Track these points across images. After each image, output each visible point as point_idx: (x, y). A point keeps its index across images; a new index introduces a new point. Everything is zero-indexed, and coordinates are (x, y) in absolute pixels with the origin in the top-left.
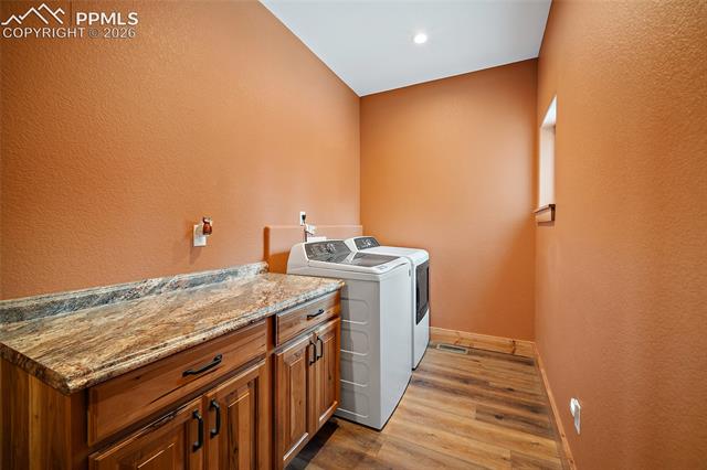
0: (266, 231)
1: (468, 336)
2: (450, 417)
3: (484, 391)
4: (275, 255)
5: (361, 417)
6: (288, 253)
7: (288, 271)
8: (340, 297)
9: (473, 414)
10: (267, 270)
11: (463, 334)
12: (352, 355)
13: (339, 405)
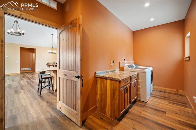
0: (119, 62)
1: (164, 89)
2: (162, 102)
3: (170, 99)
4: (121, 67)
5: (142, 100)
6: (124, 67)
7: (124, 70)
8: (138, 75)
9: (168, 103)
10: (120, 70)
11: (162, 88)
12: (140, 87)
13: (137, 97)
